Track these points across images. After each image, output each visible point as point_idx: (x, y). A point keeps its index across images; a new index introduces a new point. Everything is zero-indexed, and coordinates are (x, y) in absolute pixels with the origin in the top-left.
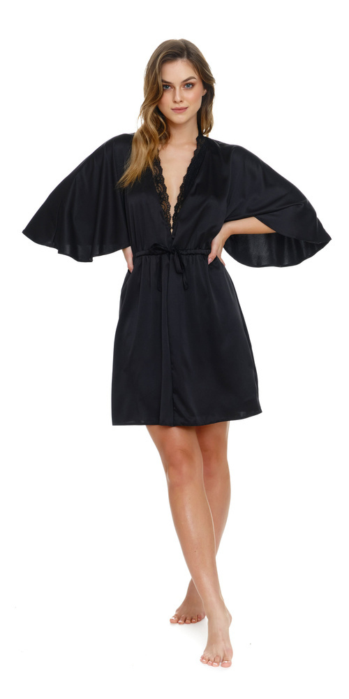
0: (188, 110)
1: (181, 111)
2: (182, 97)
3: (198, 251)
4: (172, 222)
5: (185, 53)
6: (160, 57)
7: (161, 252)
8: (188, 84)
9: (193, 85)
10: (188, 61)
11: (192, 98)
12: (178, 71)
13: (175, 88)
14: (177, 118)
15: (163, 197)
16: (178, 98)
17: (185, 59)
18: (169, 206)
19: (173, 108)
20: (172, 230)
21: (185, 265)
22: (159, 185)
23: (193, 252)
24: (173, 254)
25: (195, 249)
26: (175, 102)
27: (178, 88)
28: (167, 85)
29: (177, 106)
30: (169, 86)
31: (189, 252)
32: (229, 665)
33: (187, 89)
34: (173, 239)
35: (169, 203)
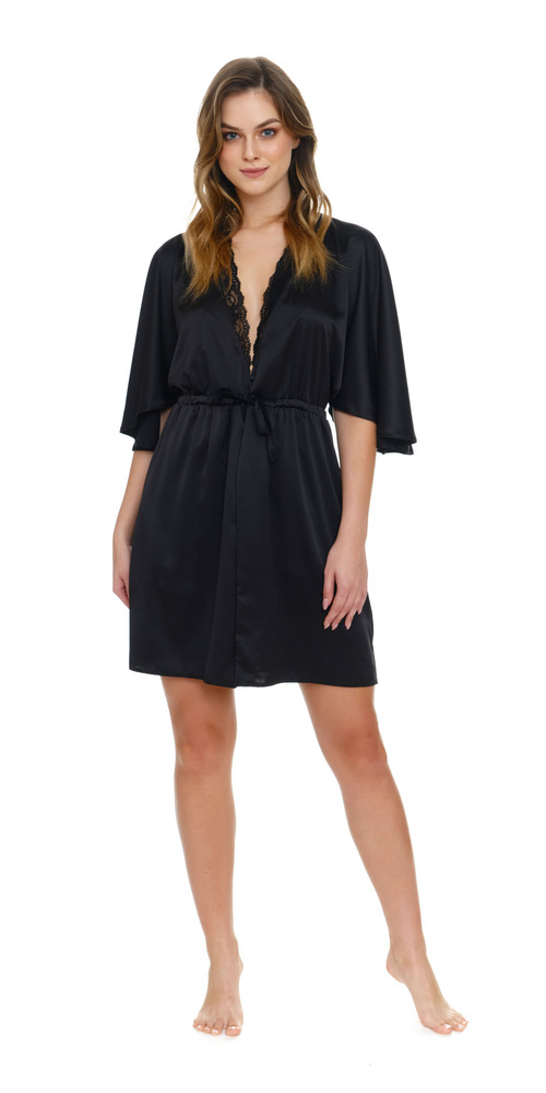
0: (268, 172)
1: (255, 174)
2: (256, 151)
3: (294, 402)
4: (252, 354)
5: (262, 80)
6: (218, 89)
7: (232, 401)
8: (266, 131)
9: (275, 131)
10: (267, 93)
11: (276, 152)
12: (251, 109)
13: (245, 137)
14: (249, 185)
15: (238, 312)
16: (250, 154)
17: (261, 89)
18: (247, 328)
19: (243, 168)
20: (251, 367)
21: (273, 424)
22: (232, 292)
23: (285, 402)
24: (254, 405)
25: (290, 398)
26: (246, 160)
27: (249, 137)
28: (232, 134)
29: (249, 166)
30: (236, 134)
31: (279, 403)
32: (237, 1033)
33: (265, 139)
34: (252, 381)
35: (246, 322)
